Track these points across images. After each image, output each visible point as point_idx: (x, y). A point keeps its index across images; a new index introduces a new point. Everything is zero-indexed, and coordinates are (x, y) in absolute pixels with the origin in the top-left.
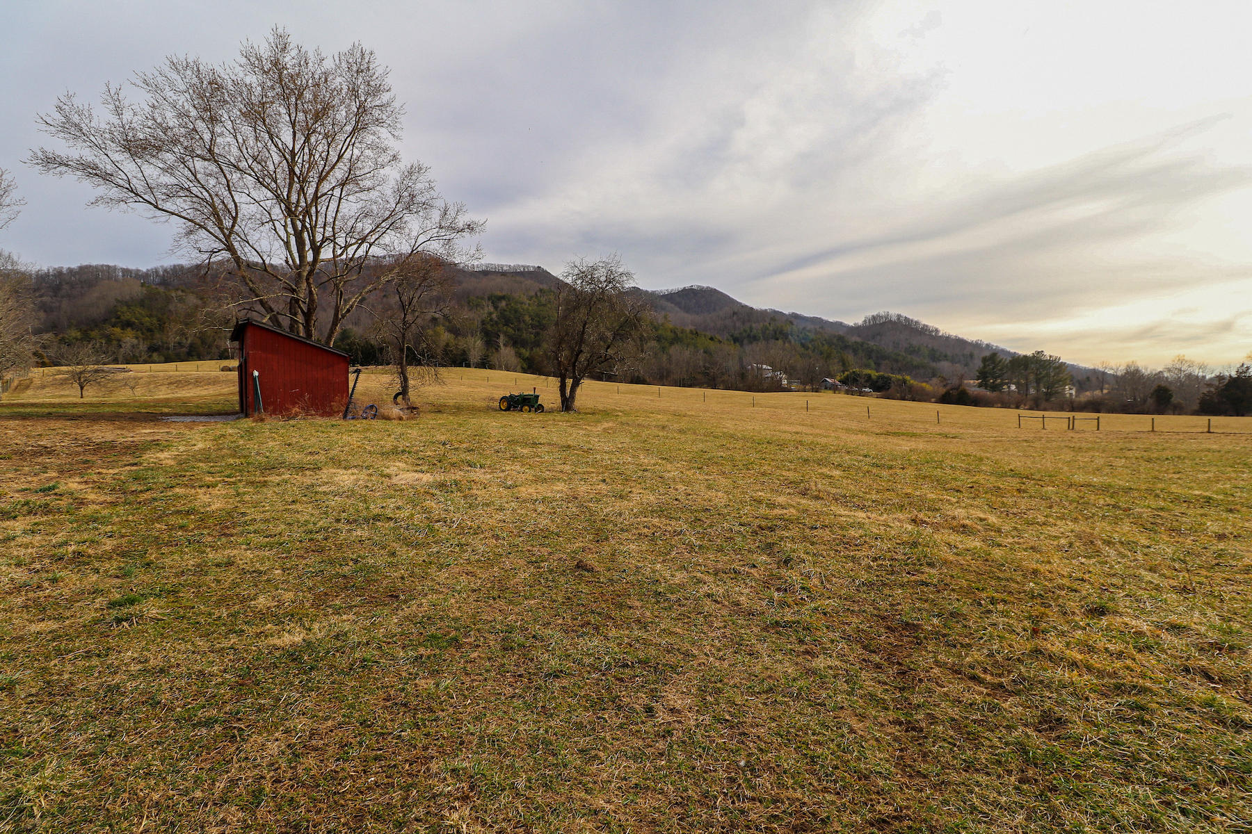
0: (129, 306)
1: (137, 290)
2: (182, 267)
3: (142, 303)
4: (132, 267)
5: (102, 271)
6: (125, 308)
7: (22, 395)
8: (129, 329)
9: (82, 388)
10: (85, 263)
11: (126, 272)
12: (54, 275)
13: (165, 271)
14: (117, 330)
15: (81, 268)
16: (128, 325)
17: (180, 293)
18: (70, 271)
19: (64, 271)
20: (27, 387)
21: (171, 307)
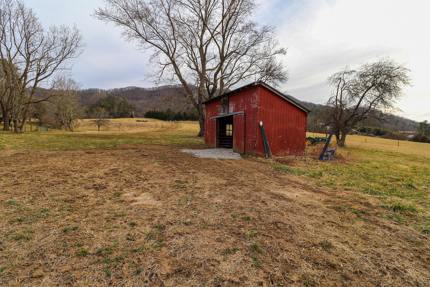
0: (103, 101)
1: (105, 96)
2: (117, 89)
3: (107, 100)
4: (103, 89)
5: (95, 90)
6: (102, 101)
7: (78, 129)
8: (103, 108)
9: (99, 127)
10: (90, 88)
11: (101, 90)
12: (82, 92)
13: (112, 90)
14: (100, 108)
15: (89, 89)
16: (103, 106)
17: (117, 97)
18: (86, 90)
19: (85, 90)
20: (79, 126)
21: (115, 101)
